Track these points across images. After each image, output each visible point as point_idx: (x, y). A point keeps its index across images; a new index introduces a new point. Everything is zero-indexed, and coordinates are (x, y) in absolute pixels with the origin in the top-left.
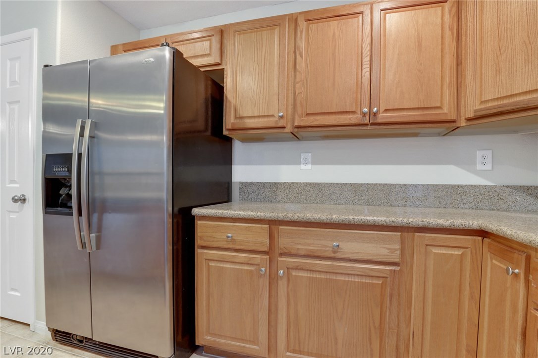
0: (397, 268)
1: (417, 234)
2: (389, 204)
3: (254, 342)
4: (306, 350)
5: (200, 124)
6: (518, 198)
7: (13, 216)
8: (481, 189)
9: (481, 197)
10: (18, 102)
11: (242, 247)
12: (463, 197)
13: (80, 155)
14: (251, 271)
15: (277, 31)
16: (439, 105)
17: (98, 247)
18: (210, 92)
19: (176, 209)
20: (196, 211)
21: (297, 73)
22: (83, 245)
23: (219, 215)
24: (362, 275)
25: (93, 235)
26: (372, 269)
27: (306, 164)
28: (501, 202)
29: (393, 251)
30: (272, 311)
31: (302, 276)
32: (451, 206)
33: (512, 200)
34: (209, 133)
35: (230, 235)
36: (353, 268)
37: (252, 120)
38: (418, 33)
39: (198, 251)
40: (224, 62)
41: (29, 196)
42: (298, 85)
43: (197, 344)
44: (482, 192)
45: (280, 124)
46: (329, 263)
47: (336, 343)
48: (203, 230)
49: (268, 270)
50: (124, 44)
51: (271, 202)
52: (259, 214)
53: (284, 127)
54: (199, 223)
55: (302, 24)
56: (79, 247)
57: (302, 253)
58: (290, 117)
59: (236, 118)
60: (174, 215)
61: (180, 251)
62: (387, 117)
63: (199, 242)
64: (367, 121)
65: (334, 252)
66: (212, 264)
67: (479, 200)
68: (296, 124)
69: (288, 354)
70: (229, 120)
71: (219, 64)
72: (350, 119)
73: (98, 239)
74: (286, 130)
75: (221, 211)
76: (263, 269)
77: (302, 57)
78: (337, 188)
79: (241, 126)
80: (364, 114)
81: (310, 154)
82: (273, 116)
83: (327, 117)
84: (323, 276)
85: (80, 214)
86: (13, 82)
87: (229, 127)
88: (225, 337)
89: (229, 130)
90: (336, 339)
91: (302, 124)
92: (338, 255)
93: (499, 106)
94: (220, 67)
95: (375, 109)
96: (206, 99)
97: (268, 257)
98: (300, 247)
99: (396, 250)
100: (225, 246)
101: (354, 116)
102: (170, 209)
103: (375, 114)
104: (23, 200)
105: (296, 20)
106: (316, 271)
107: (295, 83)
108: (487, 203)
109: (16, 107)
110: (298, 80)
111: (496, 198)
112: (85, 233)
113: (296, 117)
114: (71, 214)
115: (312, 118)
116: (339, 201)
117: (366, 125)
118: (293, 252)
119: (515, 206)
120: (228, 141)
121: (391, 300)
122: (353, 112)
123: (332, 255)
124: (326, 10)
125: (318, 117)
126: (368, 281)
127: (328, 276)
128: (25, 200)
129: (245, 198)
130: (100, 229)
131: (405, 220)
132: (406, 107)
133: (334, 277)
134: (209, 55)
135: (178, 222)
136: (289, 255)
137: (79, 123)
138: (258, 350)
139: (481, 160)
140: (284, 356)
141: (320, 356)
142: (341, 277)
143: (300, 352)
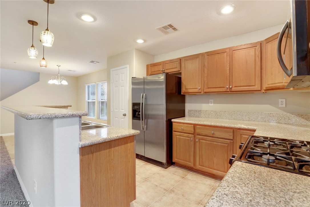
0: (232, 141)
1: (238, 130)
2: (242, 120)
3: (190, 162)
4: (205, 165)
5: (174, 91)
6: (297, 119)
7: (122, 119)
8: (281, 115)
9: (280, 118)
10: (124, 86)
11: (186, 132)
12: (273, 118)
13: (142, 103)
14: (188, 139)
15: (198, 59)
16: (254, 85)
17: (147, 130)
18: (177, 80)
19: (167, 119)
20: (173, 120)
21: (205, 74)
22: (143, 129)
23: (179, 122)
24: (221, 143)
25: (145, 126)
26: (224, 141)
27: (211, 103)
28: (289, 121)
29: (230, 136)
30: (195, 153)
31: (203, 142)
32: (268, 121)
33: (295, 120)
34: (177, 94)
35: (182, 128)
36: (218, 140)
37: (190, 90)
38: (246, 59)
39: (173, 132)
40: (181, 70)
41: (127, 114)
42: (205, 78)
43: (173, 161)
44: (281, 116)
45: (199, 91)
46: (211, 138)
47: (214, 164)
48: (174, 126)
49: (193, 139)
50: (150, 64)
51: (199, 117)
52: (190, 122)
53: (201, 92)
54: (174, 124)
55: (206, 57)
56: (142, 129)
57: (203, 134)
58: (203, 89)
59: (185, 89)
60: (167, 121)
61: (168, 132)
62: (235, 89)
63: (173, 130)
64: (228, 90)
65: (213, 135)
66: (177, 136)
67: (280, 119)
68: (205, 91)
69: (199, 166)
70: (183, 90)
71: (180, 71)
72: (222, 90)
73: (147, 127)
74: (202, 93)
75: (180, 121)
76: (192, 139)
77: (206, 68)
78: (223, 113)
79: (187, 92)
80: (227, 88)
81: (213, 100)
82: (197, 88)
83: (215, 89)
84: (209, 142)
85: (142, 120)
86: (122, 80)
87: (183, 92)
88: (181, 160)
89: (183, 93)
90: (214, 163)
91: (207, 91)
92: (214, 136)
93: (272, 87)
94: (180, 72)
95: (231, 87)
96: (176, 83)
97: (193, 135)
98: (203, 133)
99: (231, 135)
100: (181, 131)
101: (224, 89)
102: (166, 119)
103: (231, 88)
104: (125, 115)
105: (204, 55)
106: (208, 140)
107: (204, 77)
108: (283, 121)
109: (123, 87)
110: (205, 76)
111: (287, 119)
112: (143, 125)
113: (205, 89)
114: (140, 120)
115: (210, 89)
116: (224, 118)
117: (228, 92)
118: (201, 134)
119: (296, 122)
120: (184, 96)
121: (230, 151)
122: (224, 87)
123: (212, 136)
124: (214, 51)
125: (212, 89)
126: (223, 144)
127: (211, 142)
128: (126, 115)
129: (190, 116)
130: (147, 125)
131: (234, 126)
132: (242, 85)
133: (212, 143)
134: (176, 68)
135: (168, 123)
136: (200, 135)
137: (142, 94)
138: (191, 164)
139: (280, 103)
140: (198, 167)
141: (209, 168)
142: (215, 143)
143: (203, 166)
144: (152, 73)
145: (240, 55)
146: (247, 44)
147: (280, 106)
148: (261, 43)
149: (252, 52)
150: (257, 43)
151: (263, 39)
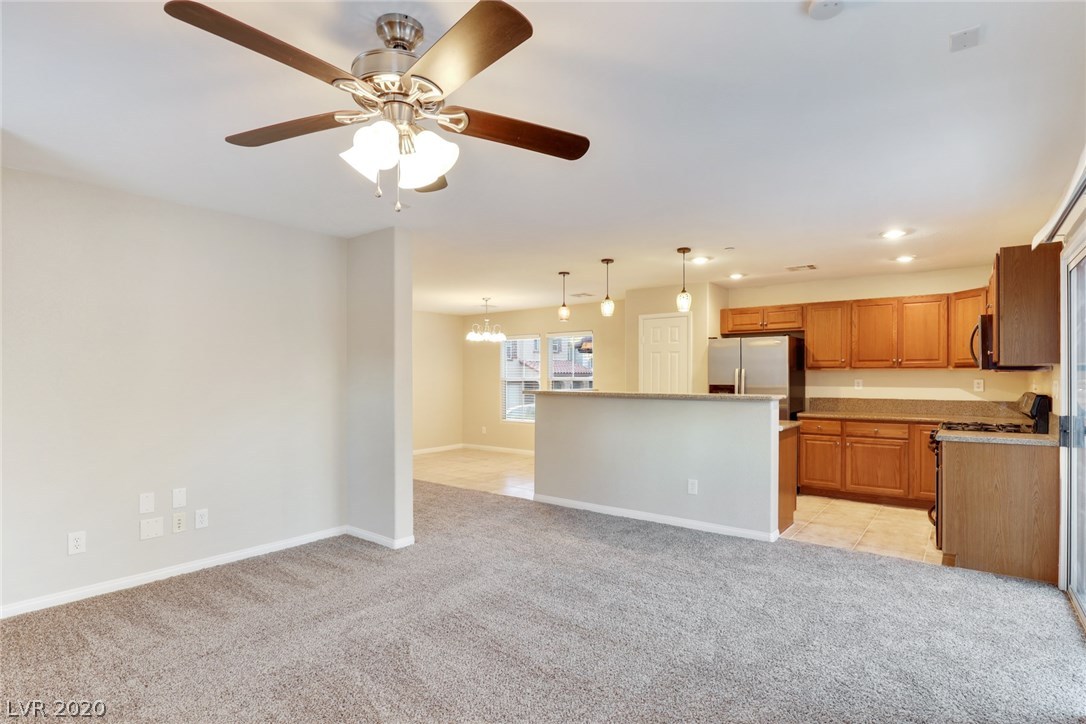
0: (908, 441)
1: (916, 425)
3: (834, 482)
4: (861, 483)
6: (1000, 409)
8: (977, 404)
9: (976, 409)
11: (826, 433)
12: (965, 408)
14: (831, 445)
16: (937, 358)
20: (799, 415)
21: (853, 337)
23: (813, 416)
24: (889, 445)
26: (893, 442)
27: (858, 386)
28: (989, 412)
31: (859, 447)
32: (957, 414)
33: (996, 410)
35: (819, 426)
36: (885, 441)
37: (824, 362)
38: (925, 318)
39: (801, 436)
40: (804, 326)
42: (853, 344)
45: (842, 366)
46: (872, 439)
49: (841, 444)
50: (726, 310)
52: (830, 416)
53: (845, 367)
55: (856, 308)
57: (859, 435)
58: (848, 361)
59: (814, 361)
62: (907, 364)
63: (801, 431)
64: (895, 366)
65: (876, 434)
66: (808, 442)
68: (853, 366)
70: (809, 362)
72: (885, 364)
74: (846, 369)
76: (838, 444)
77: (855, 327)
79: (817, 366)
80: (894, 362)
83: (871, 363)
84: (869, 446)
87: (809, 366)
88: (816, 480)
90: (878, 477)
91: (857, 366)
92: (877, 436)
93: (964, 363)
95: (900, 360)
97: (840, 437)
98: (858, 432)
99: (906, 433)
100: (817, 432)
101: (888, 363)
103: (900, 363)
106: (866, 444)
108: (980, 412)
109: (676, 355)
110: (853, 341)
111: (986, 409)
113: (853, 362)
115: (862, 363)
118: (854, 434)
119: (998, 414)
121: (904, 456)
122: (887, 360)
123: (874, 435)
125: (866, 362)
126: (892, 447)
129: (815, 409)
132: (918, 359)
133: (874, 446)
136: (852, 436)
137: (737, 371)
138: (836, 485)
139: (976, 385)
140: (851, 487)
141: (869, 485)
142: (879, 446)
143: (859, 484)
144: (739, 320)
145: (915, 312)
146: (927, 296)
147: (976, 389)
148: (948, 297)
149: (933, 307)
150: (942, 295)
151: (951, 290)
